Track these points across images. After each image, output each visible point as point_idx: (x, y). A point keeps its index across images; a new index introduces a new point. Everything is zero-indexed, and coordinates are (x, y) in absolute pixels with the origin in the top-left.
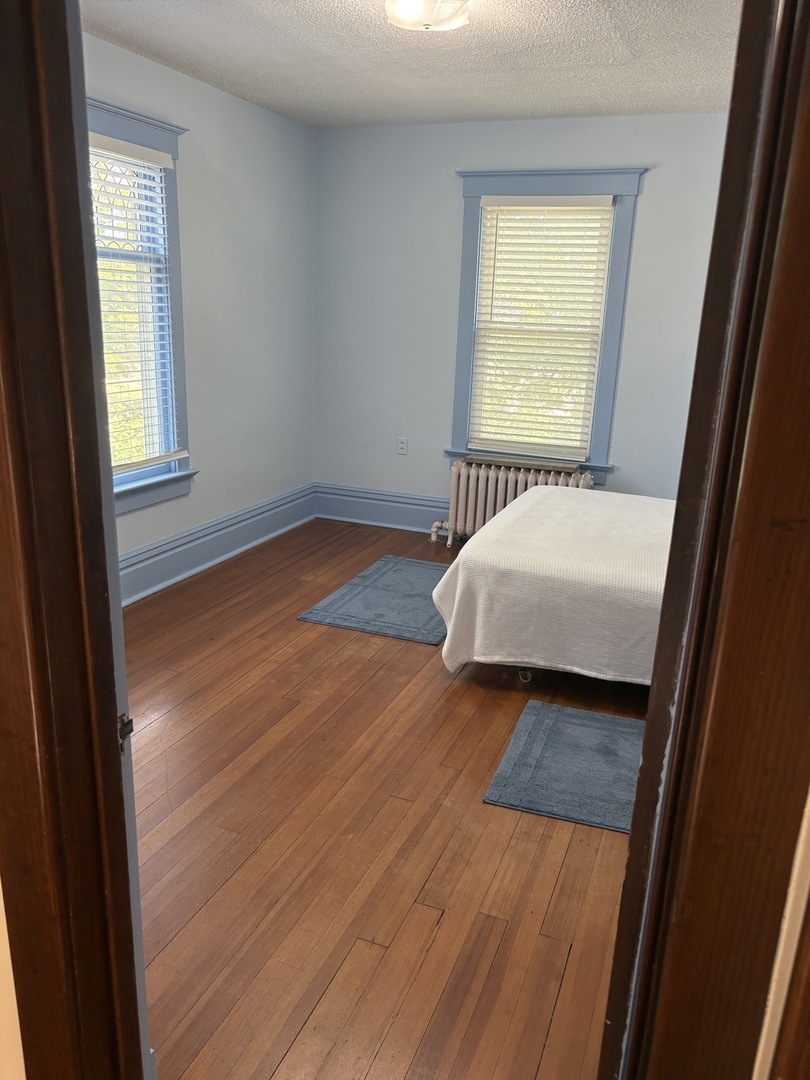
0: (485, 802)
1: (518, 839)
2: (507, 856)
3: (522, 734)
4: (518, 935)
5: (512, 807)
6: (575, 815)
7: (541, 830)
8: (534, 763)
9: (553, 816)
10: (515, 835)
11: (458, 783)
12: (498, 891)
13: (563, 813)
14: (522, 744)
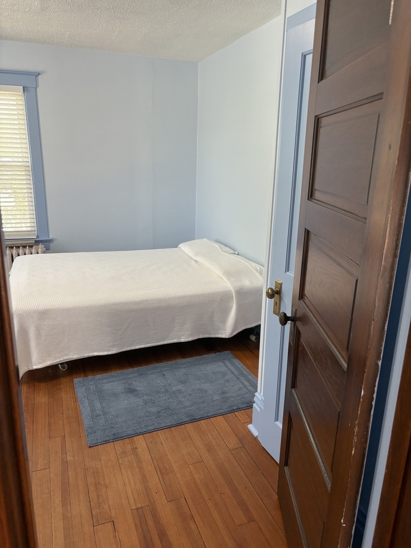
0: (90, 447)
1: (121, 458)
2: (123, 470)
3: (84, 400)
4: (159, 509)
5: (107, 442)
6: (140, 431)
7: (129, 447)
8: (101, 413)
9: (130, 437)
10: (119, 456)
11: (68, 444)
12: (132, 492)
13: (133, 432)
14: (87, 405)
